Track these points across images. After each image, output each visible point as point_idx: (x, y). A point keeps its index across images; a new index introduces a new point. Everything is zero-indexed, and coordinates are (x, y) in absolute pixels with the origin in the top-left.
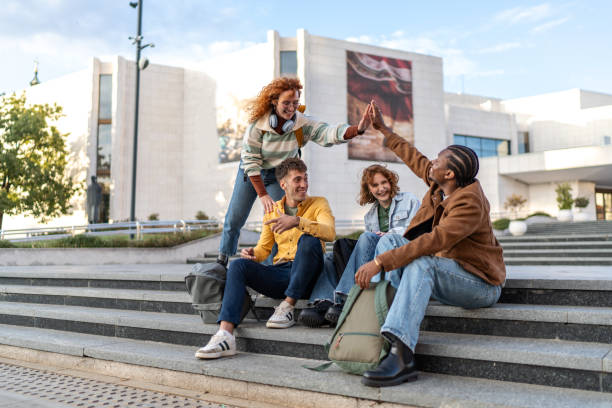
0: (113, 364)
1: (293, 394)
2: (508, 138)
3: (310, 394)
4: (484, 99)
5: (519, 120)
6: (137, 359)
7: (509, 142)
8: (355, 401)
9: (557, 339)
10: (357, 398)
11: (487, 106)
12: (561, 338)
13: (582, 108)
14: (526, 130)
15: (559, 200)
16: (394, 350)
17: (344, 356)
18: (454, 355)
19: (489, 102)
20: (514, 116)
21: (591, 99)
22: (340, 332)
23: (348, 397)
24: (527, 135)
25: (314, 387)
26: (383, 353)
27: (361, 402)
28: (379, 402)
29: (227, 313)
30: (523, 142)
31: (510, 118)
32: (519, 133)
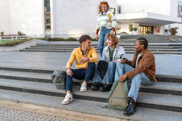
0: (29, 105)
1: (99, 117)
2: (114, 8)
3: (105, 117)
6: (39, 104)
8: (120, 119)
9: (169, 95)
10: (121, 119)
12: (171, 94)
14: (119, 5)
15: (130, 28)
16: (131, 103)
17: (114, 105)
18: (145, 102)
22: (112, 96)
23: (118, 118)
24: (120, 7)
25: (107, 115)
26: (128, 105)
27: (123, 120)
28: (129, 120)
29: (69, 88)
30: (118, 9)
31: (115, 1)
32: (118, 6)
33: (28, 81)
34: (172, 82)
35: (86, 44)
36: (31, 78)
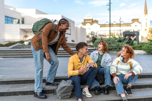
4: (11, 7)
5: (22, 14)
7: (19, 20)
11: (12, 9)
13: (36, 14)
14: (23, 17)
19: (13, 8)
20: (21, 13)
21: (38, 12)
24: (23, 19)
31: (19, 14)
32: (21, 18)
33: (6, 96)
34: (140, 78)
35: (83, 51)
36: (11, 92)
